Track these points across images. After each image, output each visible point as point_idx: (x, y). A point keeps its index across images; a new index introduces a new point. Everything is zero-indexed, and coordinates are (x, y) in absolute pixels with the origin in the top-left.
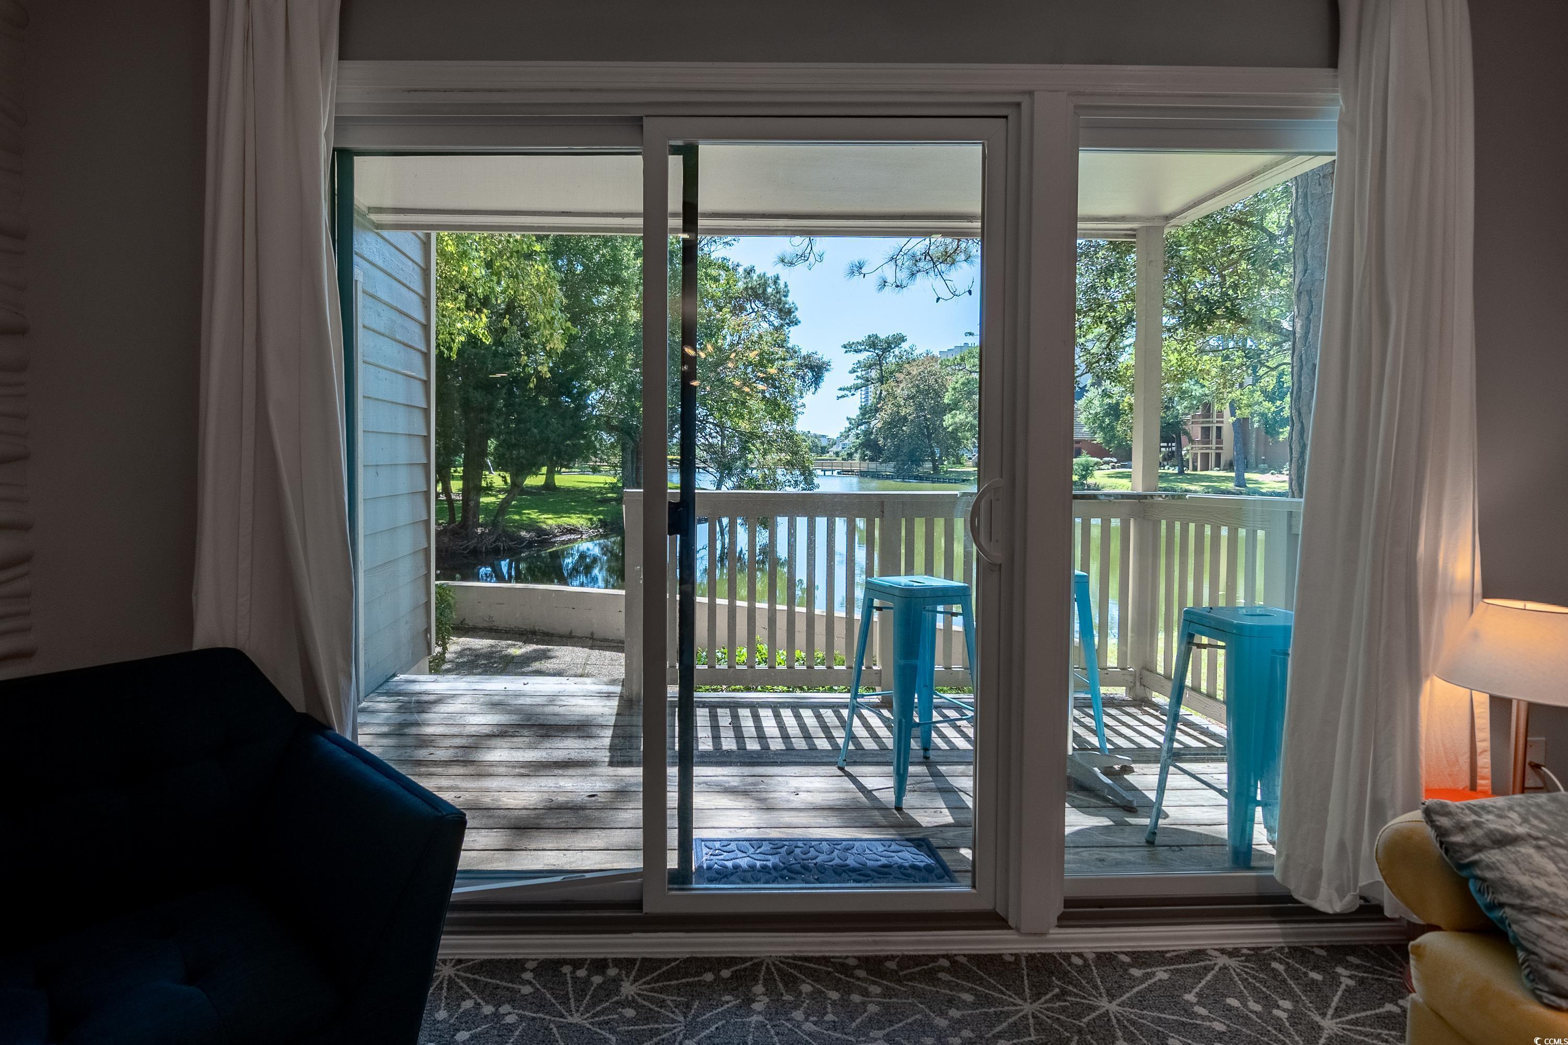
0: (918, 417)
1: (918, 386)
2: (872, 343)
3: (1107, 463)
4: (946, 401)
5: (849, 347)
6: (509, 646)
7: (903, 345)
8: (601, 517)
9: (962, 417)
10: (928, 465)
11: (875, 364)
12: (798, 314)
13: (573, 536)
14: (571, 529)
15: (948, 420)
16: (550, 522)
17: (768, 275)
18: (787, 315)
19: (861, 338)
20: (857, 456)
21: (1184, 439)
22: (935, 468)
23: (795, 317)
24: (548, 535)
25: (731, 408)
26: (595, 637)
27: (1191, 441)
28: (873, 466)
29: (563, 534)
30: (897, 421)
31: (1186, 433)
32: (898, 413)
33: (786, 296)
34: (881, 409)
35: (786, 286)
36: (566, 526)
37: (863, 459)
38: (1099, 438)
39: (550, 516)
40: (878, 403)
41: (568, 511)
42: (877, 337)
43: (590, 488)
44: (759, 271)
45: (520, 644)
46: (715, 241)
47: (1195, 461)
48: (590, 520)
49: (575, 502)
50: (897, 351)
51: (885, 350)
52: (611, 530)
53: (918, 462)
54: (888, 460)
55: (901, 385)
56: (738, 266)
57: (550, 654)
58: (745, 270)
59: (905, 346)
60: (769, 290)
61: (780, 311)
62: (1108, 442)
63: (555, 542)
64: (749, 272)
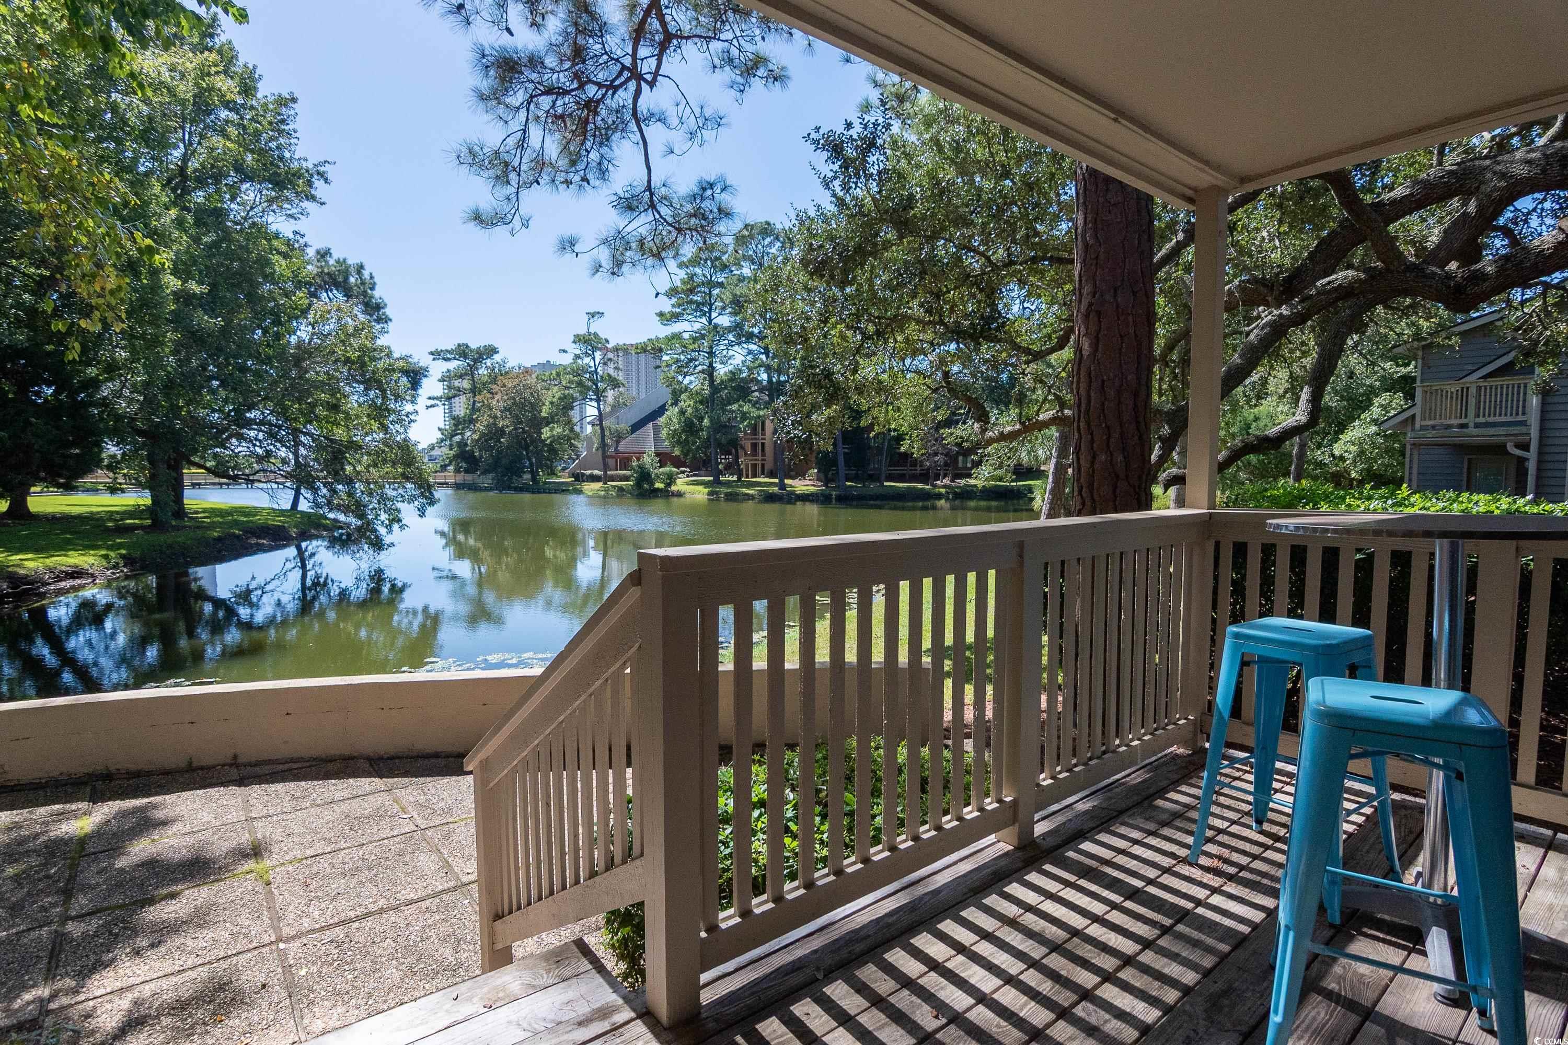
0: (516, 429)
1: (514, 398)
2: (462, 351)
3: (683, 472)
4: (543, 414)
5: (437, 355)
6: (61, 816)
7: (495, 356)
8: (124, 552)
9: (560, 430)
10: (527, 477)
11: (466, 374)
12: (388, 311)
13: (79, 581)
14: (74, 572)
15: (546, 433)
16: (30, 564)
17: (350, 262)
18: (374, 309)
19: (450, 346)
20: (451, 468)
21: (741, 452)
22: (534, 479)
23: (384, 314)
24: (32, 584)
25: (319, 411)
26: (239, 761)
27: (746, 454)
28: (469, 478)
29: (59, 579)
30: (495, 433)
31: (742, 448)
32: (495, 424)
33: (372, 289)
34: (476, 420)
35: (372, 277)
36: (63, 568)
37: (457, 471)
38: (677, 452)
39: (30, 556)
40: (472, 414)
41: (64, 547)
42: (467, 346)
43: (92, 513)
44: (337, 254)
45: (83, 805)
46: (274, 211)
47: (747, 470)
48: (106, 557)
49: (71, 533)
50: (489, 362)
51: (475, 361)
52: (142, 568)
53: (519, 473)
54: (485, 472)
55: (496, 397)
56: (306, 245)
57: (159, 814)
58: (318, 252)
59: (497, 358)
60: (352, 280)
61: (366, 305)
62: (686, 455)
63: (45, 593)
64: (323, 254)
